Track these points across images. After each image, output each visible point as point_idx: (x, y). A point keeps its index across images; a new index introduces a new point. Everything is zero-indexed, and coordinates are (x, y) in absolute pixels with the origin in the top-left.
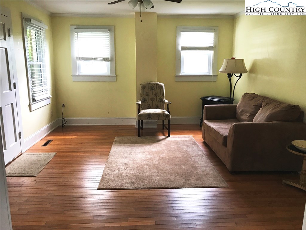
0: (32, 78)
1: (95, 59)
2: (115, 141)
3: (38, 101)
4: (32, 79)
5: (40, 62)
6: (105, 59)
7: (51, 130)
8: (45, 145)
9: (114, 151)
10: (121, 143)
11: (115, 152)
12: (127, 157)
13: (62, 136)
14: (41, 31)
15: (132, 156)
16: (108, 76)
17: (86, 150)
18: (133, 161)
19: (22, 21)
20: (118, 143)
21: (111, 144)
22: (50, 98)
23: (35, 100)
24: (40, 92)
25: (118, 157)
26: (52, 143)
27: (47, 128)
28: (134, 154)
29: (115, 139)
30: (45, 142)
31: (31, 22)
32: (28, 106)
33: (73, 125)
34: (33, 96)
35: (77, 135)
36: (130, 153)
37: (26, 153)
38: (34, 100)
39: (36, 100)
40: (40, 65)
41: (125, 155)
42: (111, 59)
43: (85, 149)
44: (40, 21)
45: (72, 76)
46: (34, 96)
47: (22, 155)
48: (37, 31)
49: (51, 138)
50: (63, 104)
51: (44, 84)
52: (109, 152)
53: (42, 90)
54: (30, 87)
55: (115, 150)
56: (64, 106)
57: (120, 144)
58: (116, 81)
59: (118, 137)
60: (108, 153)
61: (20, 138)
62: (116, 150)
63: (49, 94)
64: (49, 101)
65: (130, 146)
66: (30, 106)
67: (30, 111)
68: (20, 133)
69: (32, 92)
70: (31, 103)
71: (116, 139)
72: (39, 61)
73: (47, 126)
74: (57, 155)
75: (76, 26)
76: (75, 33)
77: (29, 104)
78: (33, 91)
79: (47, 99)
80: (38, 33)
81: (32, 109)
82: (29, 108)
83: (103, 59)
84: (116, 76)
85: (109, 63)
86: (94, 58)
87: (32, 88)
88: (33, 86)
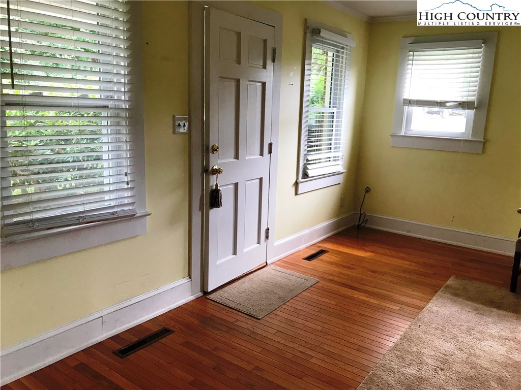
0: (308, 135)
1: (441, 104)
2: (447, 287)
3: (314, 178)
4: (308, 138)
5: (333, 107)
6: (463, 105)
7: (336, 232)
8: (310, 258)
9: (432, 312)
10: (457, 294)
11: (432, 314)
12: (455, 337)
13: (348, 246)
14: (345, 51)
15: (469, 340)
16: (464, 140)
17: (376, 290)
18: (465, 356)
19: (305, 33)
20: (451, 293)
21: (433, 290)
22: (342, 173)
23: (308, 176)
24: (326, 161)
25: (432, 331)
26: (324, 257)
27: (328, 226)
28: (478, 335)
29: (448, 282)
30: (313, 252)
31: (321, 34)
32: (294, 185)
33: (381, 228)
34: (305, 169)
35: (375, 253)
36: (469, 331)
37: (272, 266)
38: (305, 175)
39: (310, 176)
40: (333, 113)
41: (455, 331)
42: (477, 105)
43: (375, 287)
44: (343, 34)
45: (392, 136)
46: (308, 169)
47: (265, 268)
48: (338, 51)
49: (328, 247)
50: (368, 187)
51: (335, 148)
52: (421, 309)
53: (330, 158)
54: (302, 153)
55: (435, 308)
56: (368, 190)
57: (454, 298)
58: (483, 152)
59: (458, 277)
60: (418, 311)
61: (267, 237)
62: (439, 309)
63: (340, 166)
64: (339, 179)
65: (476, 309)
66: (296, 184)
67: (296, 194)
68: (268, 229)
69: (304, 160)
70: (300, 180)
71: (451, 281)
72: (331, 105)
73: (328, 223)
74: (318, 284)
75: (412, 38)
76: (410, 51)
77: (296, 181)
78: (308, 160)
79: (334, 174)
80: (338, 56)
81: (300, 191)
82: (293, 189)
83: (460, 104)
84: (485, 143)
85: (472, 112)
86: (440, 102)
87: (305, 154)
88: (308, 151)
